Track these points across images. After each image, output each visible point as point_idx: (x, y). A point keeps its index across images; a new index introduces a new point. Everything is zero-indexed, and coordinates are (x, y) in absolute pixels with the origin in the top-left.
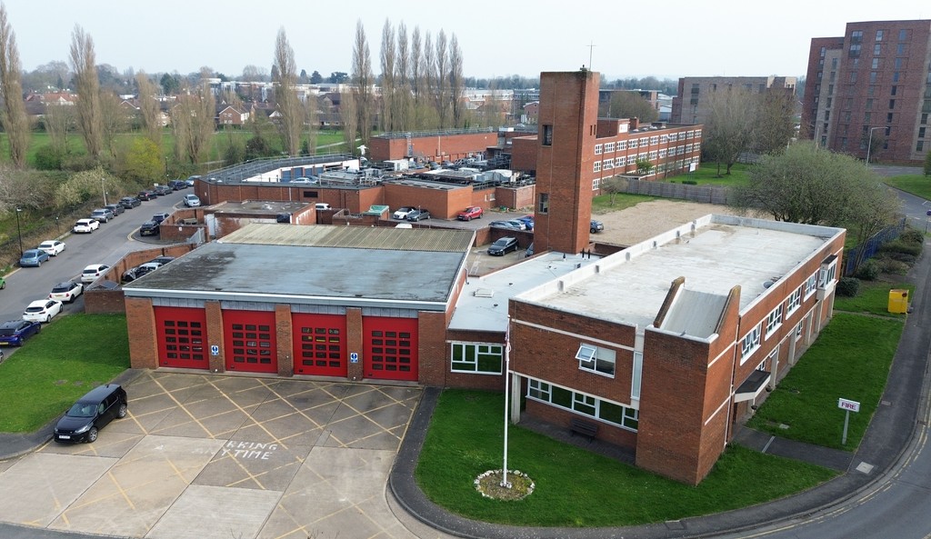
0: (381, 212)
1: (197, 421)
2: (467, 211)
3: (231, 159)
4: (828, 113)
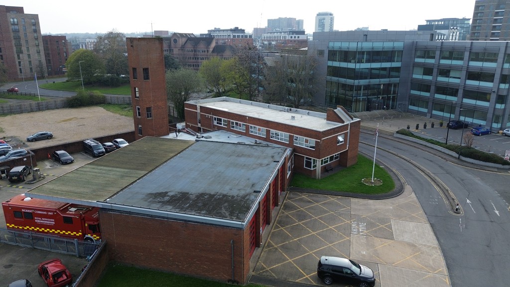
1: (331, 244)
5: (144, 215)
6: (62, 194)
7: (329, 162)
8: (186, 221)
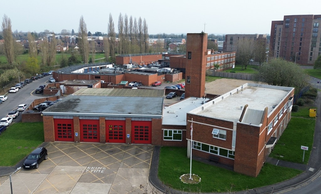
0: (126, 83)
1: (74, 160)
2: (156, 83)
3: (63, 65)
4: (278, 47)
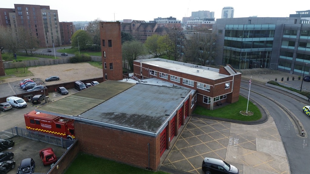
1: (214, 151)
5: (99, 125)
6: (55, 111)
7: (219, 100)
8: (122, 130)
